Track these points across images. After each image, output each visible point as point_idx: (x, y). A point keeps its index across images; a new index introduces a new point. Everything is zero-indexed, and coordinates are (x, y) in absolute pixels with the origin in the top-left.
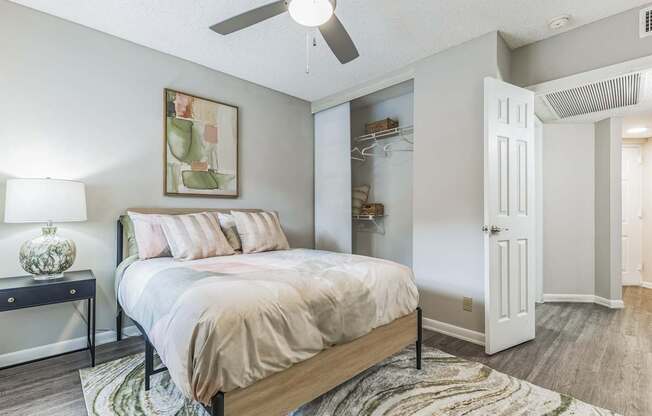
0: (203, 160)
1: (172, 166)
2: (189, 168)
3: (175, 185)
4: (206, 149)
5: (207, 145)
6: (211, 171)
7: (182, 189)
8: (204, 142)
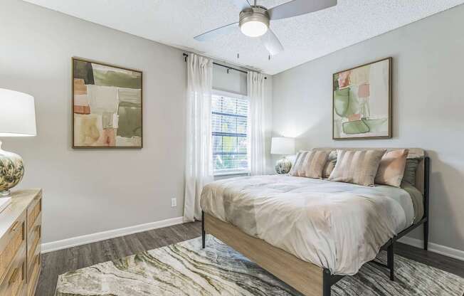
0: (357, 112)
1: (337, 121)
2: (347, 120)
3: (338, 133)
4: (360, 103)
5: (360, 100)
6: (364, 119)
7: (343, 135)
8: (358, 99)
